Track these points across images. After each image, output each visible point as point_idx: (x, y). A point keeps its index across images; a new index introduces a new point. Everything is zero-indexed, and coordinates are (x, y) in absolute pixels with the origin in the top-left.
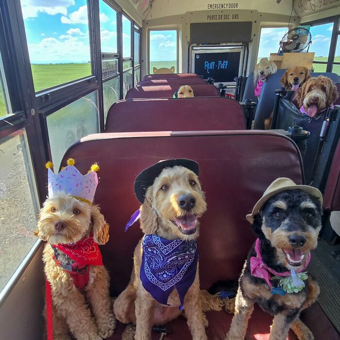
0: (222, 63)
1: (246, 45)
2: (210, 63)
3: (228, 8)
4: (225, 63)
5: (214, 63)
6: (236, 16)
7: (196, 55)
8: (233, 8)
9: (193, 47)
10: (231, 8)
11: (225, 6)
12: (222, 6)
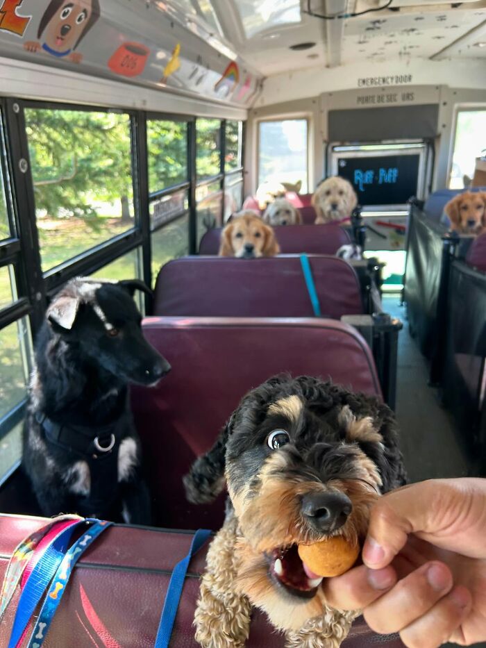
0: (387, 172)
2: (363, 173)
3: (394, 84)
4: (392, 174)
5: (372, 172)
6: (408, 96)
7: (339, 160)
8: (402, 83)
9: (333, 147)
10: (399, 84)
11: (389, 80)
12: (384, 81)
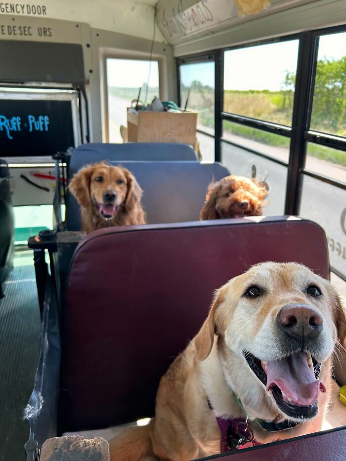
0: (37, 119)
1: (80, 88)
2: (9, 118)
3: (26, 14)
4: (43, 121)
5: (18, 119)
6: (44, 31)
8: (37, 15)
10: (31, 15)
11: (19, 8)
12: (12, 8)
